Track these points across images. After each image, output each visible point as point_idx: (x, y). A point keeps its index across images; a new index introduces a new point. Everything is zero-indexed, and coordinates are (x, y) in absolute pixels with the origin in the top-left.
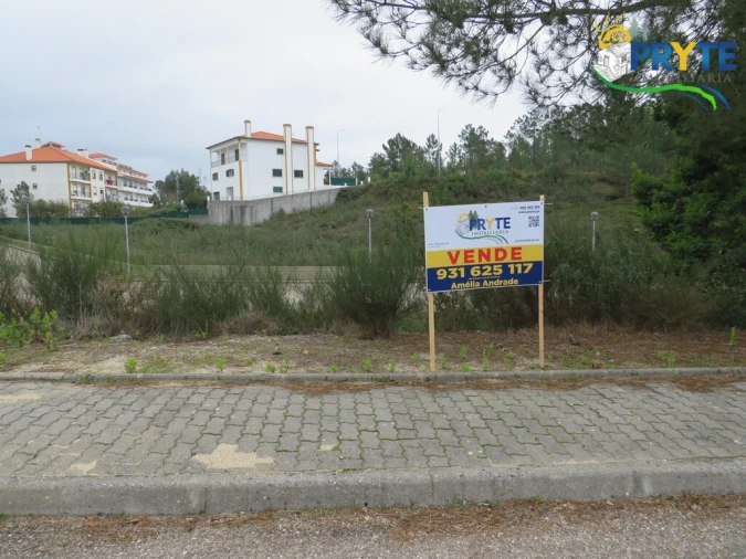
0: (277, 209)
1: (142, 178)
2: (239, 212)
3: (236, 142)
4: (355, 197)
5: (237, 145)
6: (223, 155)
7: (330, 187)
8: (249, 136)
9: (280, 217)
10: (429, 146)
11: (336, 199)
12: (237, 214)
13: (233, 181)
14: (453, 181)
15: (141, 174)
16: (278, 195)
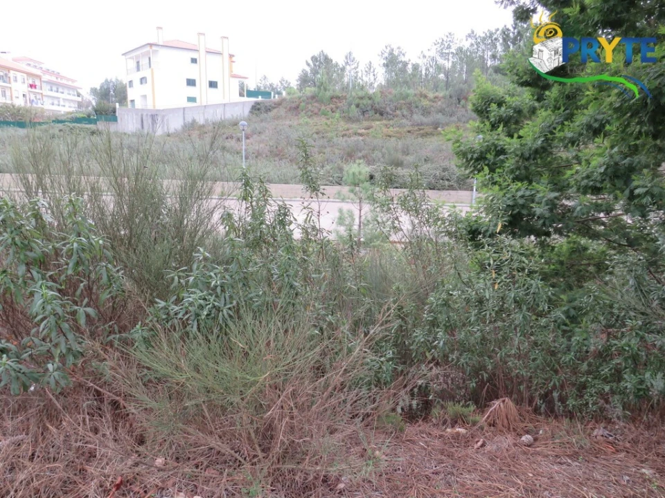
0: (189, 119)
1: (70, 83)
2: (150, 121)
3: (148, 48)
4: (268, 110)
5: (148, 52)
6: (138, 62)
7: (245, 99)
8: (161, 43)
9: (191, 127)
10: (347, 63)
11: (250, 112)
12: (147, 122)
13: (146, 89)
14: (361, 98)
15: (68, 80)
16: (191, 104)
